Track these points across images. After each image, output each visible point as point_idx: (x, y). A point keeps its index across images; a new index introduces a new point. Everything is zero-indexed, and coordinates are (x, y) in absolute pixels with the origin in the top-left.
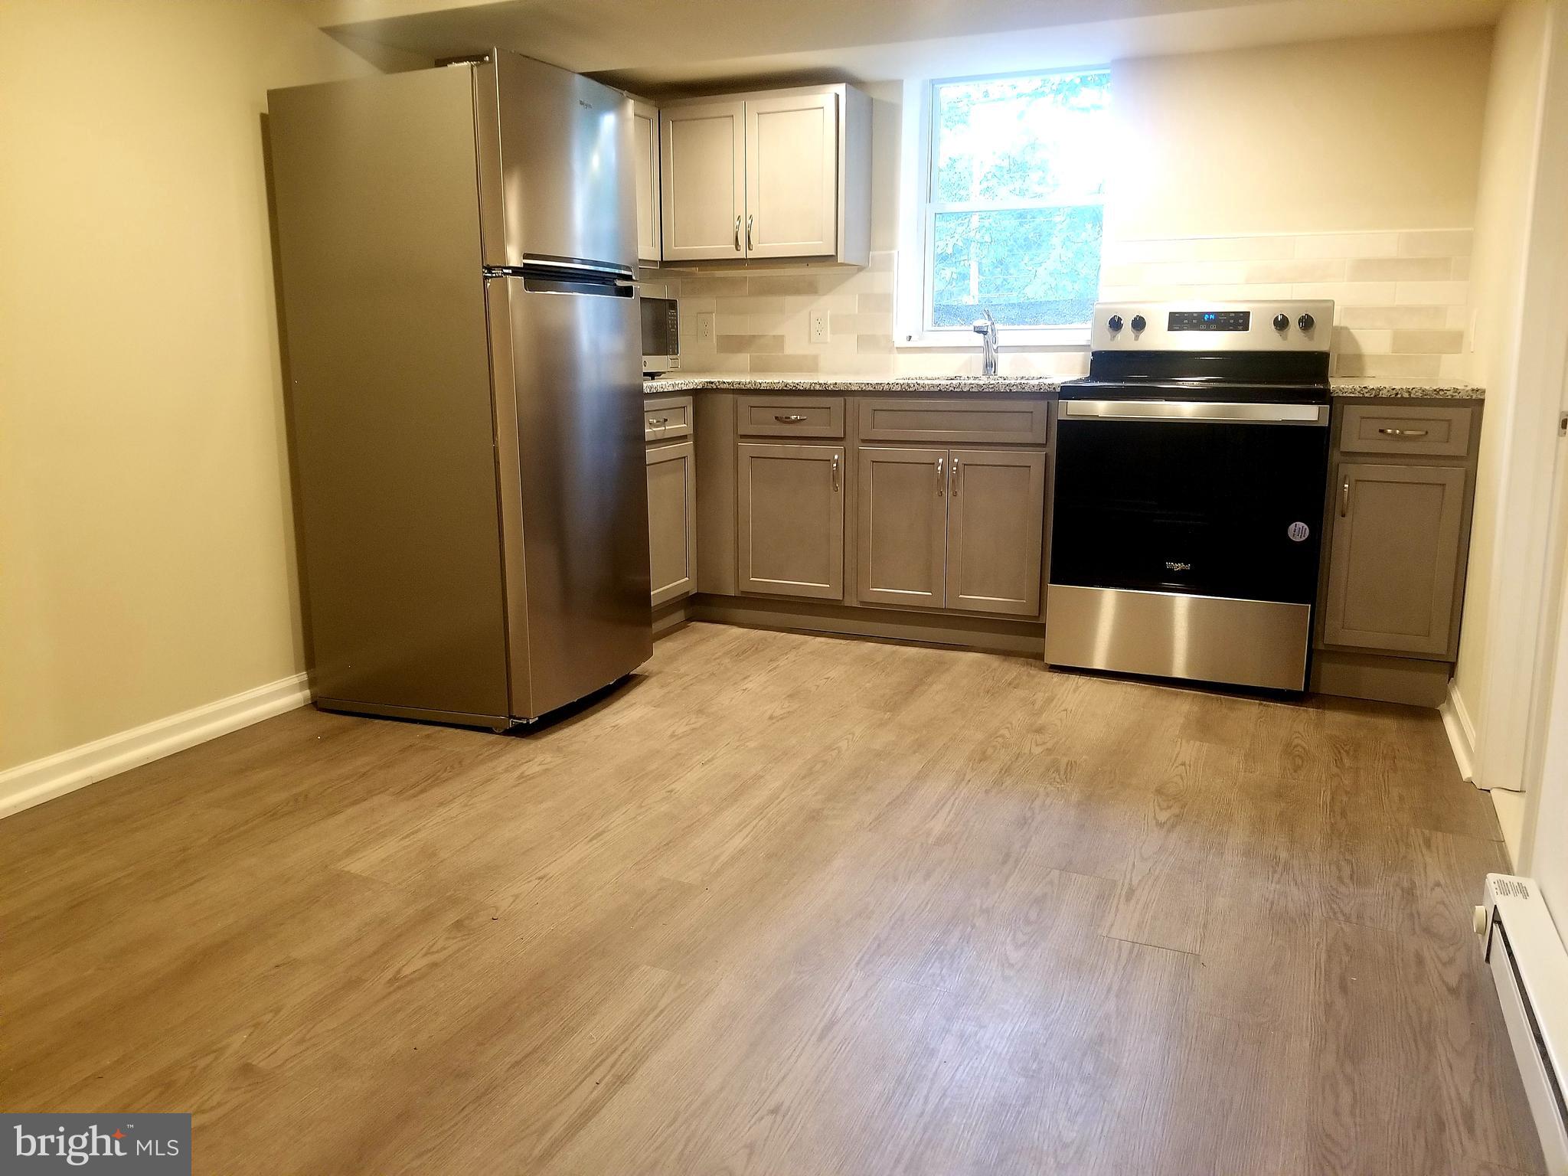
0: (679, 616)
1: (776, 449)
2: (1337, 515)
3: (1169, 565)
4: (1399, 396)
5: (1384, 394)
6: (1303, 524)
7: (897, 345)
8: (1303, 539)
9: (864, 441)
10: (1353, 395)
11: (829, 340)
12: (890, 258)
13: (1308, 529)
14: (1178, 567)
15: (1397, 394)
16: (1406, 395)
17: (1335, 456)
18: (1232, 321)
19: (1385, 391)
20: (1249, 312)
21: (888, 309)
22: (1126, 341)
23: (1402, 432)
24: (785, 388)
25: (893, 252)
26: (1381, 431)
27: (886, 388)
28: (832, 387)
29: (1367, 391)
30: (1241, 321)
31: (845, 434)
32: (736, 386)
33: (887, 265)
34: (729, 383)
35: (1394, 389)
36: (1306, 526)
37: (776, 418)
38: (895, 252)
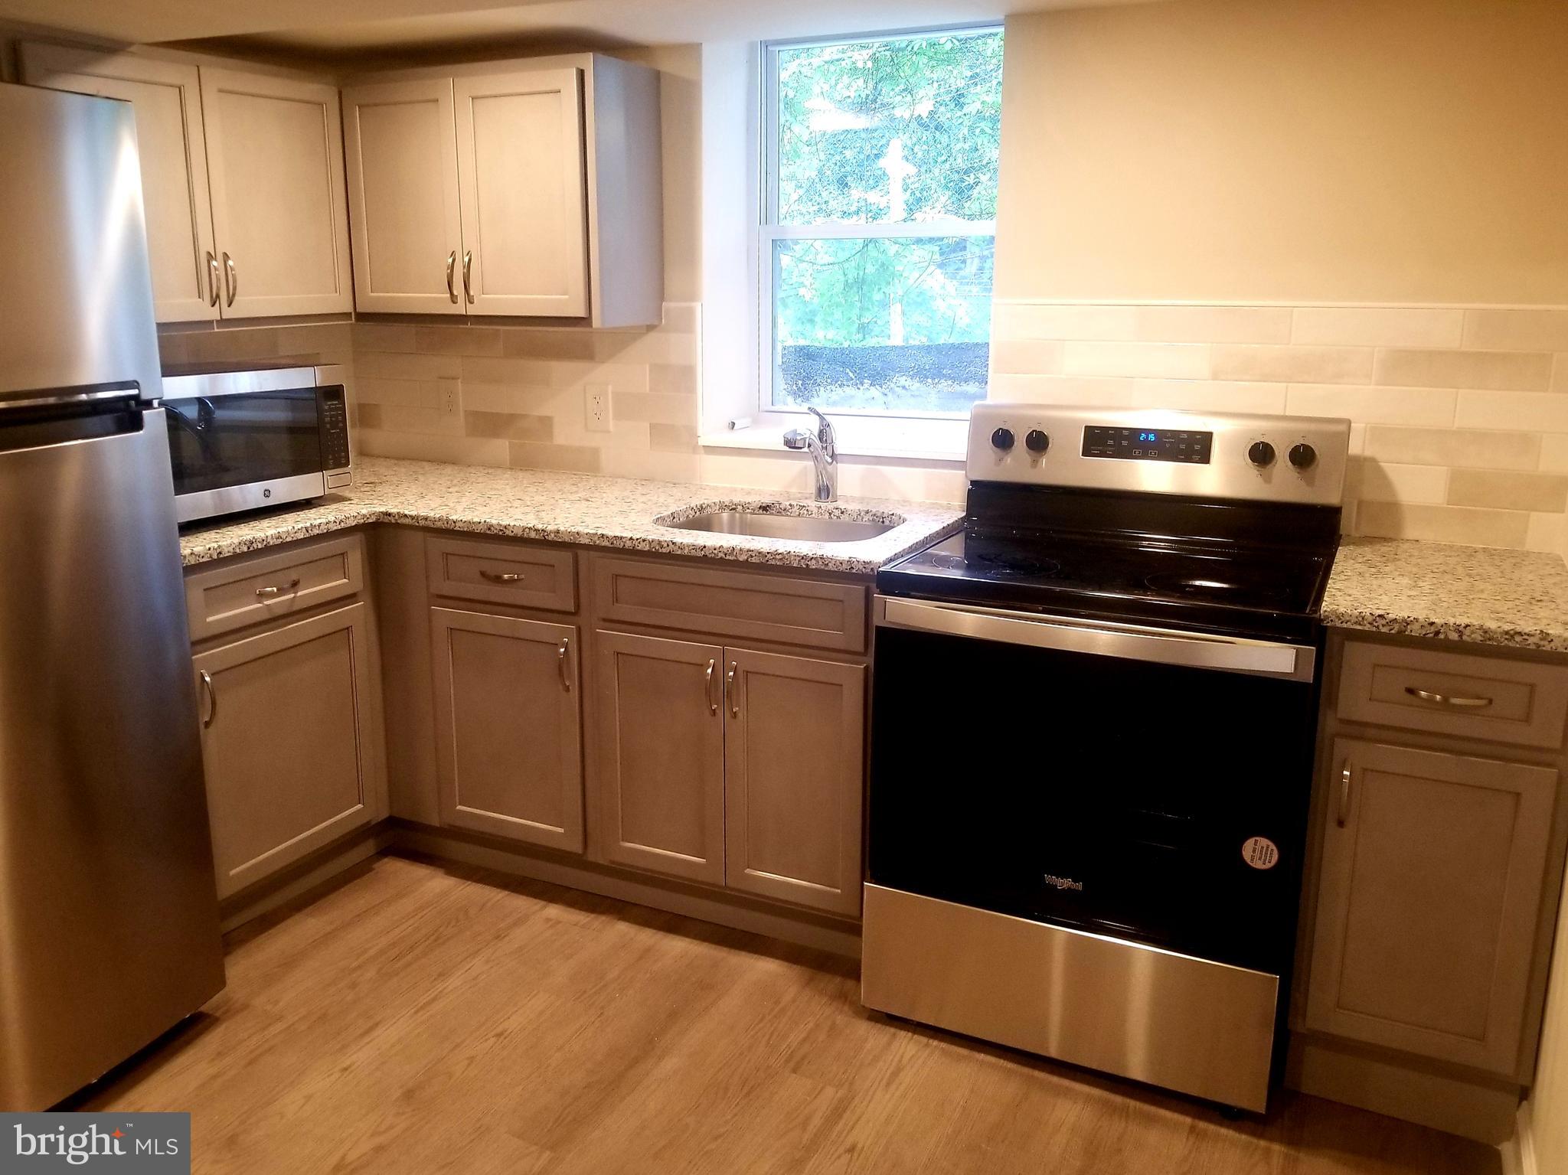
0: (368, 848)
1: (483, 620)
2: (1331, 827)
3: (1051, 879)
4: (1442, 636)
5: (1415, 631)
6: (1270, 843)
7: (702, 442)
8: (1268, 866)
9: (605, 620)
10: (1359, 627)
11: (611, 428)
12: (689, 314)
13: (1276, 852)
14: (1064, 883)
15: (1437, 633)
16: (1454, 636)
17: (1329, 723)
18: (1183, 446)
19: (1416, 626)
20: (1210, 434)
21: (691, 389)
22: (1017, 468)
23: (1445, 700)
24: (488, 532)
25: (693, 304)
26: (1411, 691)
27: (628, 544)
28: (553, 535)
29: (1384, 622)
30: (1197, 447)
31: (578, 606)
32: (422, 523)
33: (686, 324)
34: (413, 518)
35: (1432, 624)
36: (1272, 846)
37: (483, 574)
38: (698, 306)
